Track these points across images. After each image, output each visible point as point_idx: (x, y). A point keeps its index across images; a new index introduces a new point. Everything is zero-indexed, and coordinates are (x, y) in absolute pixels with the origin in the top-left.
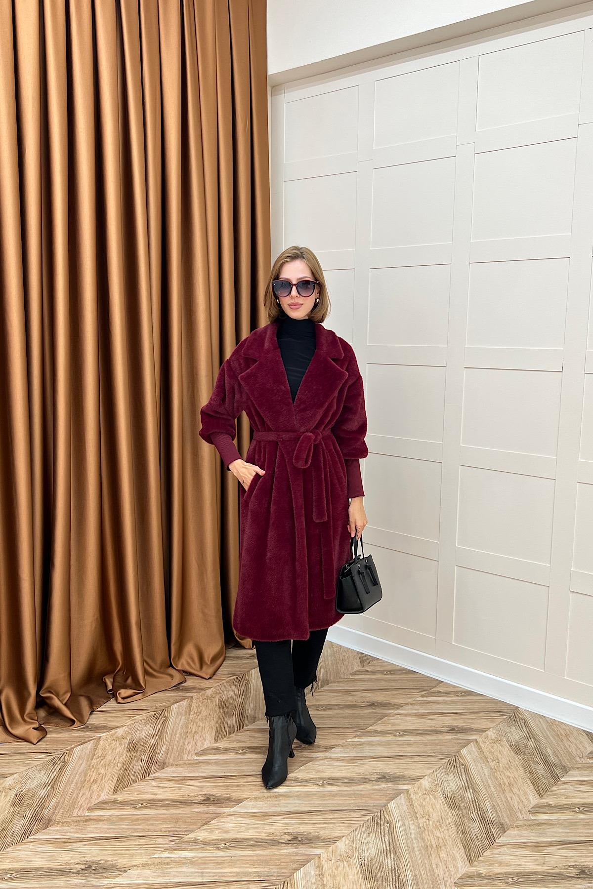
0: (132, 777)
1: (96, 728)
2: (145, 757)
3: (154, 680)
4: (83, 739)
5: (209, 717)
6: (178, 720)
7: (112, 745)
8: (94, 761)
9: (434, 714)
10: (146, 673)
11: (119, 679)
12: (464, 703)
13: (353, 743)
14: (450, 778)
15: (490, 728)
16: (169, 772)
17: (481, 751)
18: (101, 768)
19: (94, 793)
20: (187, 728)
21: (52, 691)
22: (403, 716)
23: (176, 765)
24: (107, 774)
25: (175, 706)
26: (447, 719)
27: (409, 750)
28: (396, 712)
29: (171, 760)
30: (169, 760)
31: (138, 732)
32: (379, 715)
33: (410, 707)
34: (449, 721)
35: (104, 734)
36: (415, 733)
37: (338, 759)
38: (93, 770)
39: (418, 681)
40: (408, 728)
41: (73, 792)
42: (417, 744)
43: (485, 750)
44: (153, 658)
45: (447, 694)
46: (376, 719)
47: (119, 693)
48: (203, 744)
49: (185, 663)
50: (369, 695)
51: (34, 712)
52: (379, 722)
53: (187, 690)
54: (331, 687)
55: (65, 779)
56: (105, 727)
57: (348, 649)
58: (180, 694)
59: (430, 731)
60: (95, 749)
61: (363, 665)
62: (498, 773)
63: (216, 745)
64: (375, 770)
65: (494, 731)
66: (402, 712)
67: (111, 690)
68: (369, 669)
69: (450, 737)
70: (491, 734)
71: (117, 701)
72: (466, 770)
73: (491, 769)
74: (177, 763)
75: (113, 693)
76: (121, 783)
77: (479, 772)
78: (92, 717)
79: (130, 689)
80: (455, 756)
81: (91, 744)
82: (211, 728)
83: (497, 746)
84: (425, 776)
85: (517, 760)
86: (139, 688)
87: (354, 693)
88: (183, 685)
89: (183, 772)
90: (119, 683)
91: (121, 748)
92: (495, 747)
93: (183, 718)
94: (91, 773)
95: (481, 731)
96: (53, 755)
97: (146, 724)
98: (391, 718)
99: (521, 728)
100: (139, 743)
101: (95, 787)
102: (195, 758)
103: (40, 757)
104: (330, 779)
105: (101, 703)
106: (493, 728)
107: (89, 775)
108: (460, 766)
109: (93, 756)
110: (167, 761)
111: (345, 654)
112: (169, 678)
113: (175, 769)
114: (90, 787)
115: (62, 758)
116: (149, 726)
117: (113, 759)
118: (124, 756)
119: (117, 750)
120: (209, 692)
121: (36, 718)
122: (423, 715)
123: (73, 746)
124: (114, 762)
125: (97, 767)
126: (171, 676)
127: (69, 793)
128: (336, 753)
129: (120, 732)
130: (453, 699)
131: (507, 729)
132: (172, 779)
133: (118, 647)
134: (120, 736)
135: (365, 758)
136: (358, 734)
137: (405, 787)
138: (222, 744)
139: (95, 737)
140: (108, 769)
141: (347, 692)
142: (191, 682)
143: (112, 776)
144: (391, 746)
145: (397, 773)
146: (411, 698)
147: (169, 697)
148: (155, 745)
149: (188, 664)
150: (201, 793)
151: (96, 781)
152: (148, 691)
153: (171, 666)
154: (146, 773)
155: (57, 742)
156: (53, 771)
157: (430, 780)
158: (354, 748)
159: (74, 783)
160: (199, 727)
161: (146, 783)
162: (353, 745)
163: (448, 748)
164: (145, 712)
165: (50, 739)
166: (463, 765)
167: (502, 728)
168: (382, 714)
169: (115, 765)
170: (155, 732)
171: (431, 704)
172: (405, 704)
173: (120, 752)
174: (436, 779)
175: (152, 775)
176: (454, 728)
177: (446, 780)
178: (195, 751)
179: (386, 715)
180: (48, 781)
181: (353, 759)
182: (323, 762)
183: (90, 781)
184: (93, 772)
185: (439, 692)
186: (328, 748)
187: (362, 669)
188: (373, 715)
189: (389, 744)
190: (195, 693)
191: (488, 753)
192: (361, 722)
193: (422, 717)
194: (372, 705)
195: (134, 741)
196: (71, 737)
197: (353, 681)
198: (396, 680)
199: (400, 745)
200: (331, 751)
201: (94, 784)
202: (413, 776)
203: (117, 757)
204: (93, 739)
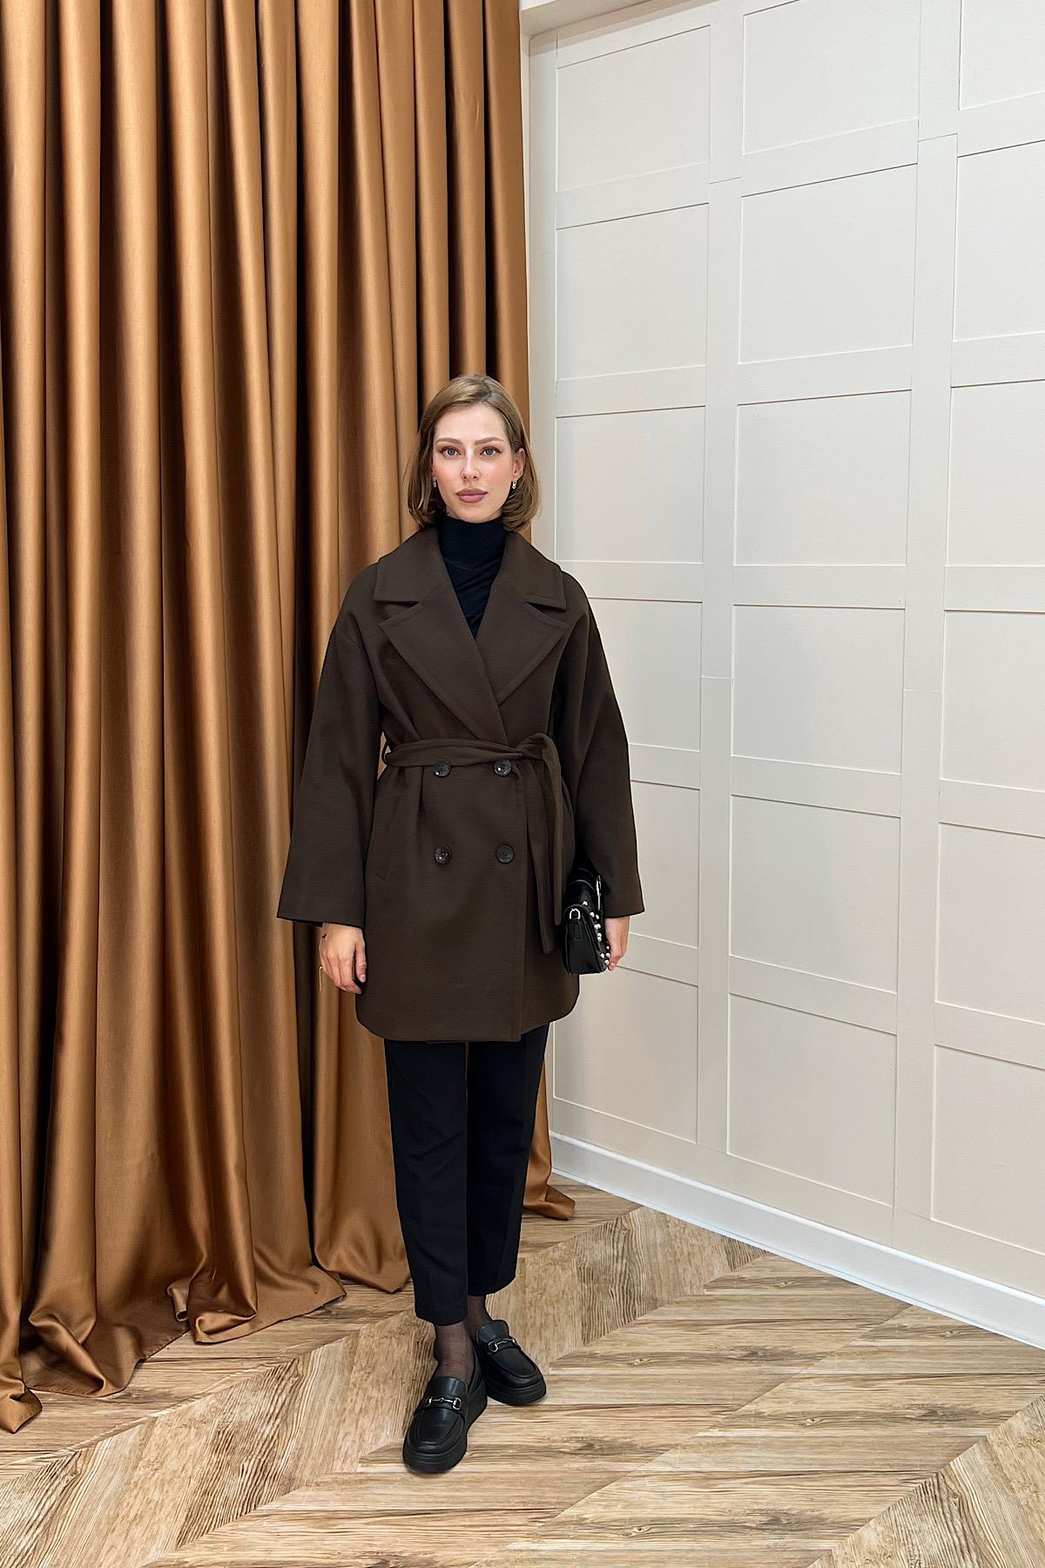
0: (220, 1510)
1: (147, 1399)
2: (249, 1465)
3: (276, 1292)
4: (117, 1421)
5: (391, 1379)
6: (325, 1383)
7: (180, 1437)
8: (140, 1472)
9: (890, 1377)
10: (258, 1275)
11: (203, 1289)
12: (958, 1353)
13: (708, 1440)
14: (925, 1527)
15: (1017, 1412)
16: (301, 1500)
17: (996, 1463)
18: (152, 1489)
19: (136, 1545)
20: (344, 1400)
21: (58, 1316)
22: (821, 1382)
23: (317, 1484)
24: (167, 1501)
25: (320, 1351)
26: (919, 1389)
27: (838, 1460)
28: (805, 1371)
29: (307, 1472)
30: (302, 1471)
31: (238, 1409)
32: (767, 1377)
33: (837, 1360)
34: (924, 1394)
35: (164, 1412)
36: (848, 1419)
37: (675, 1477)
38: (135, 1492)
39: (857, 1302)
40: (832, 1408)
41: (88, 1544)
42: (853, 1447)
43: (1005, 1462)
44: (274, 1245)
45: (919, 1332)
46: (760, 1387)
47: (200, 1322)
48: (377, 1437)
49: (344, 1256)
50: (746, 1333)
51: (13, 1360)
52: (767, 1394)
53: (349, 1316)
54: (663, 1314)
55: (73, 1514)
56: (166, 1396)
57: (701, 1231)
58: (333, 1325)
59: (879, 1415)
60: (143, 1445)
61: (733, 1267)
62: (1036, 1516)
64: (757, 1503)
65: (1027, 1419)
66: (822, 1372)
67: (183, 1315)
68: (746, 1274)
69: (927, 1431)
70: (1019, 1424)
71: (195, 1340)
72: (962, 1507)
73: (1020, 1506)
74: (319, 1480)
75: (187, 1321)
76: (195, 1524)
77: (990, 1511)
78: (141, 1372)
79: (226, 1312)
80: (937, 1474)
81: (132, 1437)
82: (396, 1402)
83: (1032, 1452)
84: (870, 1519)
86: (243, 1311)
87: (714, 1329)
88: (339, 1304)
89: (333, 1501)
90: (201, 1298)
91: (198, 1444)
92: (1028, 1456)
93: (336, 1378)
94: (132, 1499)
95: (996, 1418)
96: (50, 1458)
97: (254, 1391)
98: (796, 1385)
100: (237, 1432)
101: (137, 1531)
102: (360, 1470)
103: (24, 1461)
104: (655, 1522)
105: (161, 1342)
106: (1023, 1410)
107: (125, 1504)
108: (948, 1499)
109: (138, 1461)
110: (298, 1474)
111: (695, 1242)
112: (309, 1290)
113: (313, 1493)
114: (128, 1531)
115: (70, 1466)
116: (261, 1394)
117: (181, 1468)
118: (205, 1462)
119: (190, 1448)
120: (394, 1322)
121: (19, 1374)
122: (866, 1380)
123: (96, 1437)
124: (183, 1474)
125: (146, 1486)
126: (315, 1285)
127: (82, 1543)
128: (671, 1461)
129: (199, 1407)
130: (930, 1343)
132: (307, 1516)
133: (199, 1217)
134: (197, 1416)
135: (736, 1476)
136: (721, 1420)
137: (825, 1545)
139: (144, 1419)
140: (167, 1492)
141: (696, 1325)
142: (356, 1298)
143: (177, 1507)
144: (792, 1450)
145: (807, 1510)
146: (837, 1341)
147: (307, 1331)
148: (272, 1437)
149: (352, 1258)
150: (369, 1549)
151: (141, 1517)
152: (264, 1317)
153: (315, 1262)
154: (251, 1502)
155: (62, 1427)
156: (49, 1493)
157: (880, 1529)
158: (710, 1452)
159: (94, 1520)
160: (370, 1398)
161: (251, 1523)
163: (923, 1455)
164: (255, 1364)
165: (46, 1420)
166: (955, 1495)
168: (773, 1377)
169: (184, 1481)
170: (274, 1410)
171: (885, 1354)
172: (824, 1355)
173: (195, 1453)
174: (894, 1526)
175: (262, 1508)
176: (934, 1409)
177: (917, 1529)
178: (361, 1453)
179: (783, 1379)
180: (39, 1515)
181: (707, 1478)
182: (640, 1482)
183: (128, 1516)
184: (136, 1496)
185: (902, 1328)
186: (651, 1452)
187: (732, 1274)
188: (754, 1377)
189: (788, 1445)
190: (364, 1322)
191: (1012, 1469)
192: (728, 1394)
193: (864, 1383)
194: (753, 1355)
195: (228, 1429)
196: (92, 1418)
197: (711, 1301)
198: (806, 1301)
199: (812, 1447)
200: (660, 1458)
201: (137, 1524)
202: (843, 1519)
203: (190, 1465)
204: (140, 1423)
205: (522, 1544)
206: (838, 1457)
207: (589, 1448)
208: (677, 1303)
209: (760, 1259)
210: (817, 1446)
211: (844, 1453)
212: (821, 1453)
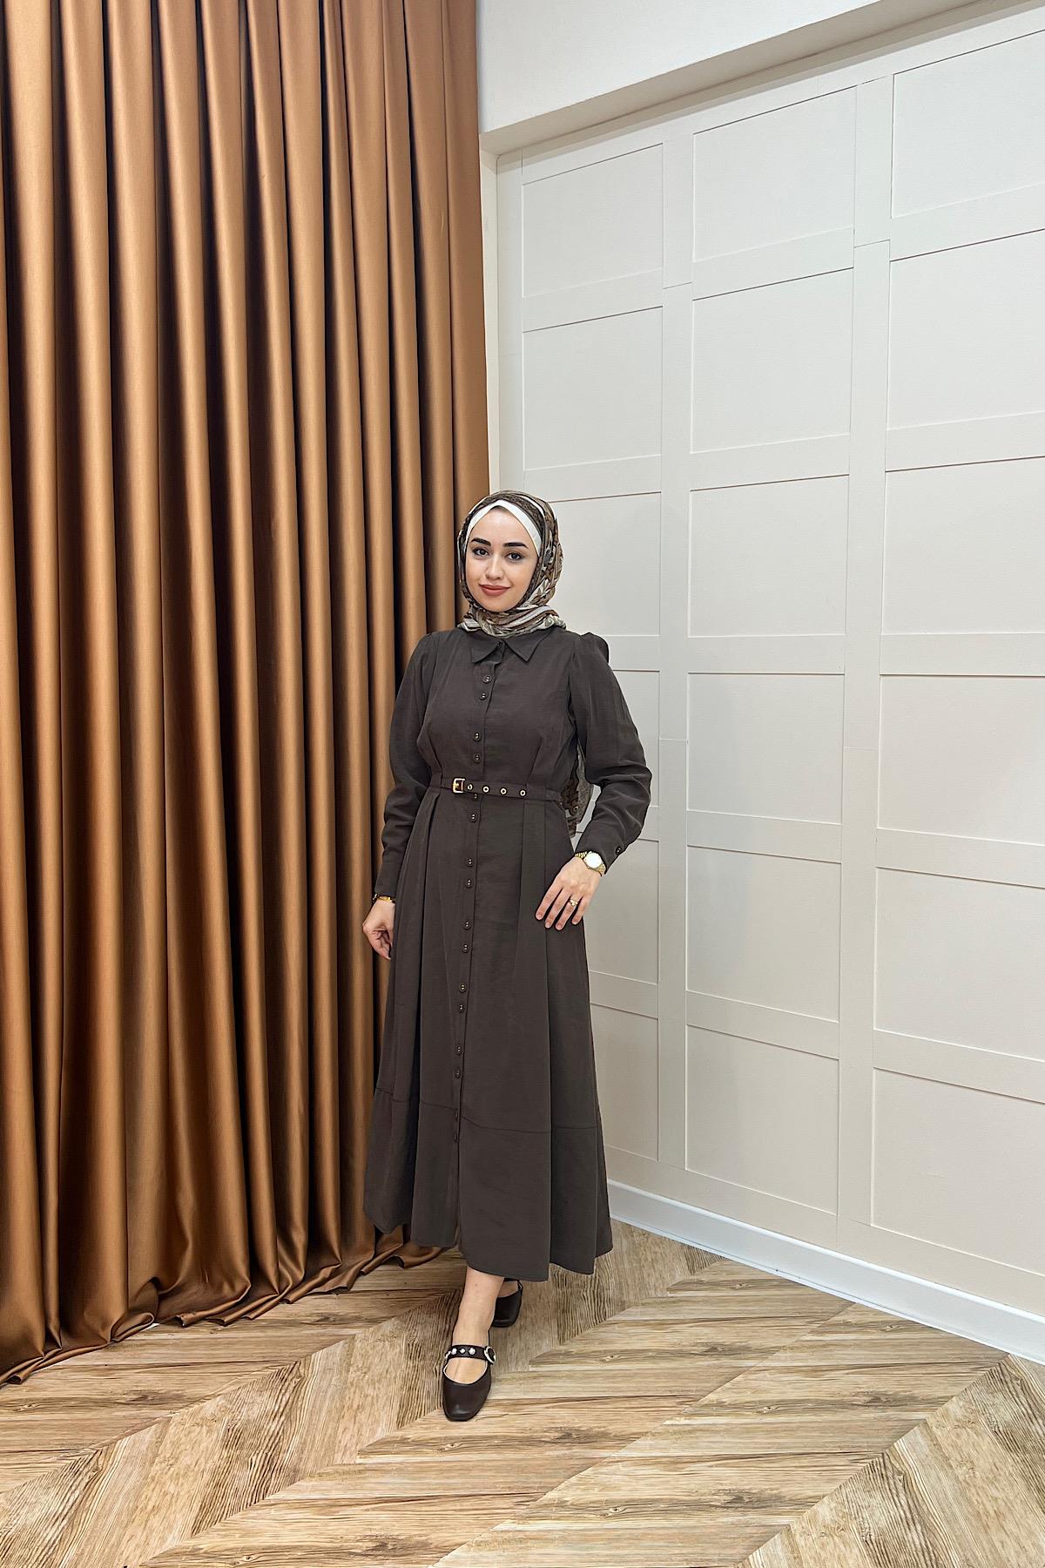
0: (232, 1501)
1: (162, 1401)
2: (257, 1460)
4: (134, 1422)
5: (386, 1378)
6: (325, 1384)
7: (192, 1435)
8: (156, 1468)
9: (837, 1368)
12: (897, 1345)
13: (676, 1428)
14: (873, 1502)
15: (952, 1397)
16: (306, 1489)
17: (936, 1444)
18: (169, 1482)
19: (154, 1534)
20: (342, 1399)
22: (776, 1373)
23: (320, 1475)
24: (182, 1493)
25: (320, 1354)
26: (864, 1378)
27: (790, 1443)
28: (761, 1364)
29: (310, 1465)
30: (305, 1464)
31: (245, 1408)
32: (726, 1370)
33: (788, 1354)
34: (870, 1383)
35: (178, 1413)
36: (800, 1407)
37: (645, 1462)
38: (152, 1486)
39: (804, 1301)
40: (786, 1397)
41: (113, 1532)
42: (807, 1431)
43: (943, 1442)
45: (862, 1327)
46: (721, 1379)
48: (373, 1432)
50: (706, 1330)
52: (728, 1385)
53: (343, 1321)
54: (631, 1315)
55: (96, 1505)
56: (179, 1398)
57: (663, 1239)
58: (331, 1330)
59: (829, 1403)
60: (159, 1441)
61: (692, 1271)
62: (973, 1490)
63: (400, 1434)
64: (722, 1484)
65: (961, 1403)
66: (776, 1364)
68: (704, 1278)
69: (871, 1415)
70: (955, 1408)
72: (907, 1484)
73: (958, 1481)
74: (322, 1471)
76: (208, 1514)
77: (932, 1486)
80: (883, 1454)
81: (149, 1434)
82: (390, 1399)
83: (968, 1433)
84: (824, 1496)
85: (1010, 1464)
87: (677, 1327)
89: (334, 1490)
91: (209, 1441)
92: (964, 1437)
93: (335, 1378)
94: (150, 1492)
95: (934, 1403)
96: (74, 1456)
97: (260, 1392)
98: (753, 1377)
99: (1015, 1397)
100: (246, 1428)
101: (155, 1521)
102: (358, 1461)
103: (48, 1459)
104: (628, 1503)
106: (958, 1396)
107: (143, 1497)
108: (892, 1475)
109: (155, 1457)
110: (302, 1466)
111: (657, 1250)
113: (316, 1484)
114: (147, 1521)
115: (92, 1463)
116: (266, 1394)
117: (194, 1463)
118: (216, 1457)
119: (203, 1445)
120: (387, 1326)
122: (815, 1371)
123: (115, 1436)
124: (196, 1469)
125: (163, 1480)
127: (104, 1534)
128: (641, 1449)
129: (210, 1407)
130: (873, 1337)
131: (987, 1398)
132: (310, 1504)
134: (208, 1416)
135: (700, 1460)
136: (685, 1410)
137: (784, 1520)
138: (412, 1432)
139: (161, 1419)
140: (182, 1485)
141: (661, 1324)
142: (349, 1305)
143: (192, 1499)
144: (750, 1435)
145: (767, 1490)
146: (791, 1336)
147: (308, 1336)
148: (278, 1433)
150: (369, 1533)
151: (159, 1508)
154: (260, 1492)
155: (83, 1428)
156: (73, 1488)
157: (833, 1505)
158: (677, 1439)
159: (114, 1514)
160: (366, 1396)
161: (259, 1512)
162: (675, 1433)
163: (868, 1437)
164: (260, 1366)
166: (900, 1474)
167: (976, 1397)
168: (732, 1370)
169: (197, 1474)
170: (279, 1408)
171: (831, 1348)
172: (778, 1349)
173: (207, 1448)
174: (846, 1503)
175: (270, 1498)
176: (878, 1396)
177: (867, 1504)
178: (359, 1445)
179: (740, 1371)
180: (63, 1510)
181: (676, 1463)
182: (614, 1467)
183: (146, 1508)
184: (153, 1490)
185: (846, 1324)
186: (625, 1439)
187: (693, 1277)
188: (715, 1370)
189: (747, 1430)
190: (360, 1327)
191: (950, 1448)
192: (692, 1387)
193: (814, 1374)
194: (713, 1350)
195: (237, 1426)
196: (112, 1419)
197: (674, 1302)
198: (760, 1301)
199: (769, 1432)
200: (632, 1445)
201: (154, 1515)
202: (799, 1497)
203: (202, 1459)
204: (156, 1423)
205: (507, 1525)
206: (792, 1441)
207: (567, 1437)
208: (643, 1304)
209: (717, 1264)
210: (772, 1431)
211: (798, 1437)
212: (777, 1438)
